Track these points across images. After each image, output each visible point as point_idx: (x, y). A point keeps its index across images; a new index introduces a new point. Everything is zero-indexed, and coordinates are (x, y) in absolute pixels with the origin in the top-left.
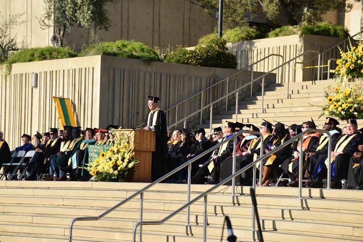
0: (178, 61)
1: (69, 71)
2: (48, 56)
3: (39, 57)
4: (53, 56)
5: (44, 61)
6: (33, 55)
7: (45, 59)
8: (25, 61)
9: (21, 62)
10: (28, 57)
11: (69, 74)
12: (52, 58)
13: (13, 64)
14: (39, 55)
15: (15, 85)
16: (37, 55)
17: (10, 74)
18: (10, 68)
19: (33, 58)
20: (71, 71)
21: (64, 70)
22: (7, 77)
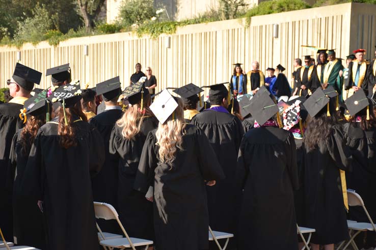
1: (313, 20)
2: (286, 8)
3: (278, 9)
4: (290, 7)
6: (271, 8)
7: (283, 10)
8: (264, 14)
9: (261, 15)
10: (267, 10)
11: (313, 24)
12: (290, 9)
13: (252, 18)
14: (278, 7)
15: (255, 36)
16: (275, 7)
17: (249, 26)
18: (249, 22)
19: (271, 11)
20: (316, 20)
21: (308, 20)
22: (247, 30)
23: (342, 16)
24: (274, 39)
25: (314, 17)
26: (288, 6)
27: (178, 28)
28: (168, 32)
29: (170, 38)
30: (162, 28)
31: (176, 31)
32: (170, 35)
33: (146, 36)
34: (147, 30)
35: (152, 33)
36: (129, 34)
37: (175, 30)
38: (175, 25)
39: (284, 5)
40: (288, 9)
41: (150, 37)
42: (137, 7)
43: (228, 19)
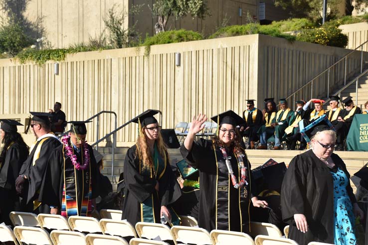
0: (309, 41)
1: (219, 50)
2: (185, 38)
3: (177, 39)
5: (182, 43)
6: (170, 38)
7: (182, 40)
8: (165, 43)
10: (167, 40)
11: (219, 53)
13: (152, 47)
14: (177, 37)
15: (154, 64)
16: (175, 37)
17: (148, 55)
18: (148, 50)
19: (171, 41)
20: (221, 50)
21: (213, 50)
22: (146, 58)
23: (249, 46)
24: (176, 67)
25: (219, 47)
26: (186, 36)
27: (68, 55)
28: (56, 59)
29: (58, 64)
30: (49, 55)
31: (65, 59)
32: (58, 62)
33: (30, 63)
34: (31, 57)
35: (38, 60)
36: (11, 60)
37: (64, 57)
38: (64, 52)
39: (183, 36)
40: (187, 39)
41: (34, 63)
42: (10, 35)
43: (120, 47)
